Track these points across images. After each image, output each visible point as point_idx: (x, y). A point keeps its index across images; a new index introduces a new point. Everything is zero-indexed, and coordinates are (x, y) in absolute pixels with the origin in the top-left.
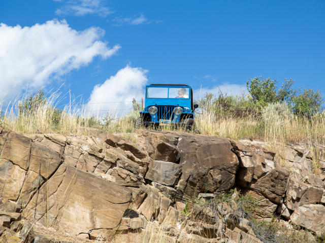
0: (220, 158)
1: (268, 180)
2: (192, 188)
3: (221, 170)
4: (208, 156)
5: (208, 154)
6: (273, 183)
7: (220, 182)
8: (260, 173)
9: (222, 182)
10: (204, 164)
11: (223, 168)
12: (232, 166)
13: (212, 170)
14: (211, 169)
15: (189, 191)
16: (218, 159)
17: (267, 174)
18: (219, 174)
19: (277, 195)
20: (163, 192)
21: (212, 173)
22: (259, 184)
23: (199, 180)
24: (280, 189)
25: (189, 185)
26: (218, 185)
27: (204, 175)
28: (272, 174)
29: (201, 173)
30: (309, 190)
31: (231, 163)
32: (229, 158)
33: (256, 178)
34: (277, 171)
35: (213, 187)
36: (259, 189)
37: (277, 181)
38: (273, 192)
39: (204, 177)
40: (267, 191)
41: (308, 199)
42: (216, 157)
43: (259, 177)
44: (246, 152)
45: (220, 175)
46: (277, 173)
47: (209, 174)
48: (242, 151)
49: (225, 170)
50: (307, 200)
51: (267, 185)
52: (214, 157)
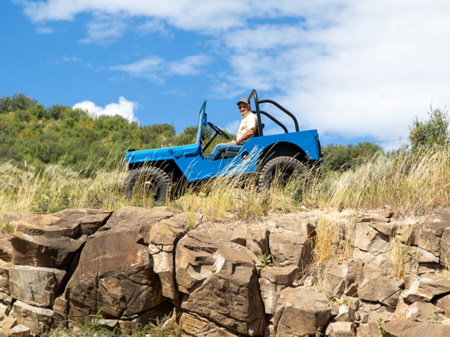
0: (116, 258)
1: (208, 294)
2: (79, 310)
3: (118, 278)
4: (99, 255)
5: (100, 251)
6: (220, 299)
7: (123, 299)
8: (188, 283)
9: (127, 298)
10: (89, 270)
11: (120, 275)
12: (134, 270)
13: (103, 280)
14: (101, 277)
15: (75, 314)
16: (112, 259)
17: (204, 283)
18: (117, 286)
19: (237, 320)
20: (28, 318)
21: (103, 284)
22: (194, 301)
23: (85, 297)
24: (238, 310)
25: (71, 304)
26: (123, 305)
27: (90, 288)
28: (213, 282)
29: (83, 284)
30: (287, 311)
31: (133, 265)
32: (130, 257)
33: (185, 291)
34: (220, 278)
35: (115, 308)
36: (197, 311)
37: (227, 295)
38: (228, 316)
39: (93, 292)
40: (213, 313)
41: (290, 328)
42: (111, 256)
43: (191, 290)
44: (163, 245)
45: (120, 288)
46: (221, 281)
47: (100, 286)
48: (156, 245)
49: (125, 278)
50: (289, 330)
51: (211, 304)
52: (107, 256)
